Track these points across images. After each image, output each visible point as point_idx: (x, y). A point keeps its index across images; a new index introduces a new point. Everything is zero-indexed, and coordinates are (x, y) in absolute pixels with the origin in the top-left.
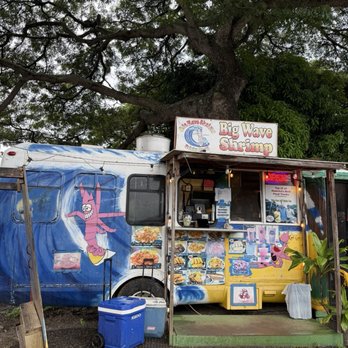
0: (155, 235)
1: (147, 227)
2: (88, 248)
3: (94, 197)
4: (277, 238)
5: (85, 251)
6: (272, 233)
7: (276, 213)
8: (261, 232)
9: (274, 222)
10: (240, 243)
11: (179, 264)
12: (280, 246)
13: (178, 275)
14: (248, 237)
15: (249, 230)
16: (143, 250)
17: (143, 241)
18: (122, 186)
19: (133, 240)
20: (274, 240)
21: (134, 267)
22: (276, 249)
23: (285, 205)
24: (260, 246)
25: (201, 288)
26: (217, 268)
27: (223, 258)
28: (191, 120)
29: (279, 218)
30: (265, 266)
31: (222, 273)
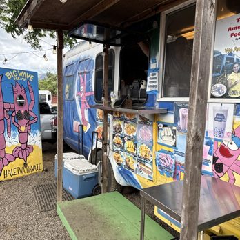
5: (81, 121)
9: (226, 96)
11: (119, 144)
16: (101, 126)
17: (101, 118)
19: (97, 116)
22: (225, 152)
26: (146, 159)
31: (150, 166)
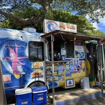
0: (40, 65)
1: (37, 62)
2: (13, 72)
3: (15, 51)
4: (79, 63)
5: (12, 73)
6: (77, 61)
7: (78, 55)
8: (74, 61)
9: (78, 58)
10: (68, 65)
11: (49, 75)
12: (80, 66)
13: (49, 79)
14: (71, 63)
15: (71, 61)
16: (36, 71)
17: (36, 67)
18: (26, 46)
19: (32, 67)
20: (78, 64)
21: (33, 78)
23: (81, 52)
24: (74, 66)
25: (57, 82)
26: (62, 75)
27: (63, 71)
28: (50, 21)
29: (79, 56)
30: (76, 72)
31: (63, 76)
